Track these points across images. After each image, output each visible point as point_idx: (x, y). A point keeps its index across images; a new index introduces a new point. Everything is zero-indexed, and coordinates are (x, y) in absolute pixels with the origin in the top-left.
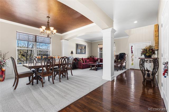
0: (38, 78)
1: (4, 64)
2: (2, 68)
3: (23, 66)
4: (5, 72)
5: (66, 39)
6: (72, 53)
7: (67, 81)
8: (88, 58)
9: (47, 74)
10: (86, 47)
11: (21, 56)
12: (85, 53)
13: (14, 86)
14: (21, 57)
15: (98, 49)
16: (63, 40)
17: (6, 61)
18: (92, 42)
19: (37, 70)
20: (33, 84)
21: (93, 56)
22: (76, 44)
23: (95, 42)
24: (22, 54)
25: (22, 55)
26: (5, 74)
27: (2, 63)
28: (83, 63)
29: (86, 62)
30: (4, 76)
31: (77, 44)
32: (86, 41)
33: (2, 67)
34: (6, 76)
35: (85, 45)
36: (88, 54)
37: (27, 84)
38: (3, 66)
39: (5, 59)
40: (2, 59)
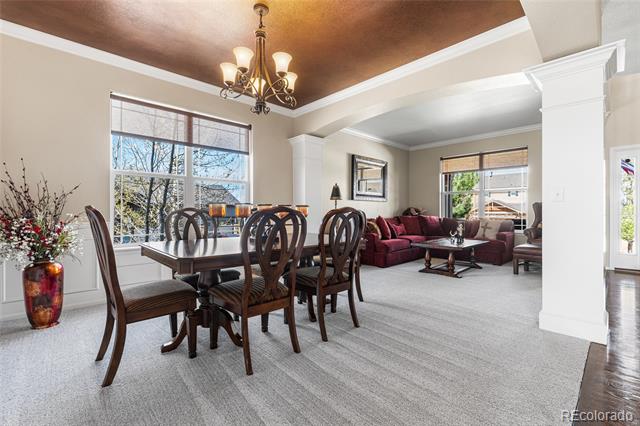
0: (215, 318)
1: (55, 241)
2: (49, 264)
3: (145, 252)
4: (61, 280)
5: (314, 130)
6: (336, 193)
7: (355, 333)
8: (397, 220)
9: (267, 301)
10: (389, 170)
11: (123, 208)
12: (384, 196)
13: (100, 358)
14: (125, 211)
15: (442, 178)
16: (302, 138)
17: (65, 228)
18: (412, 149)
19: (208, 276)
20: (193, 354)
21: (417, 211)
22: (349, 154)
23: (425, 150)
24: (128, 199)
25: (128, 203)
26: (61, 290)
27: (49, 241)
28: (385, 237)
29: (394, 237)
30: (56, 300)
31: (353, 156)
32: (387, 142)
33: (46, 257)
34: (65, 297)
35: (383, 162)
36: (395, 200)
37: (165, 350)
38: (53, 250)
39: (61, 219)
40: (49, 218)
